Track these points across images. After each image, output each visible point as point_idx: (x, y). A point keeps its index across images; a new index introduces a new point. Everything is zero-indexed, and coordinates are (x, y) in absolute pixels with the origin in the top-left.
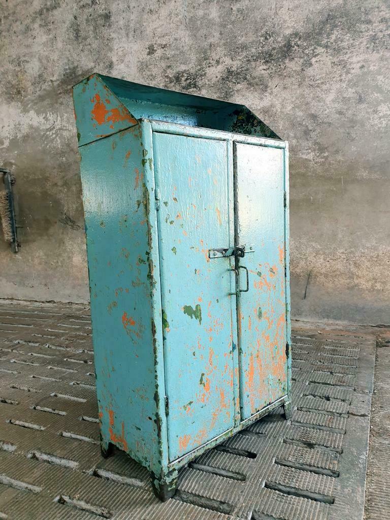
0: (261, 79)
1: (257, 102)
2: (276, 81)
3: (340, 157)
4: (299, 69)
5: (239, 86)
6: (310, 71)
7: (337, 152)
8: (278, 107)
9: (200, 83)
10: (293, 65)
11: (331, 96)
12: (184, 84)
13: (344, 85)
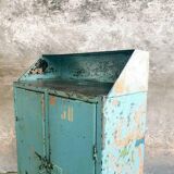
0: (111, 11)
1: (108, 27)
2: (122, 14)
3: (163, 71)
4: (138, 8)
5: (94, 14)
6: (146, 11)
7: (162, 67)
8: (123, 33)
9: (63, 7)
10: (135, 6)
11: (160, 30)
12: (50, 6)
13: (168, 23)
